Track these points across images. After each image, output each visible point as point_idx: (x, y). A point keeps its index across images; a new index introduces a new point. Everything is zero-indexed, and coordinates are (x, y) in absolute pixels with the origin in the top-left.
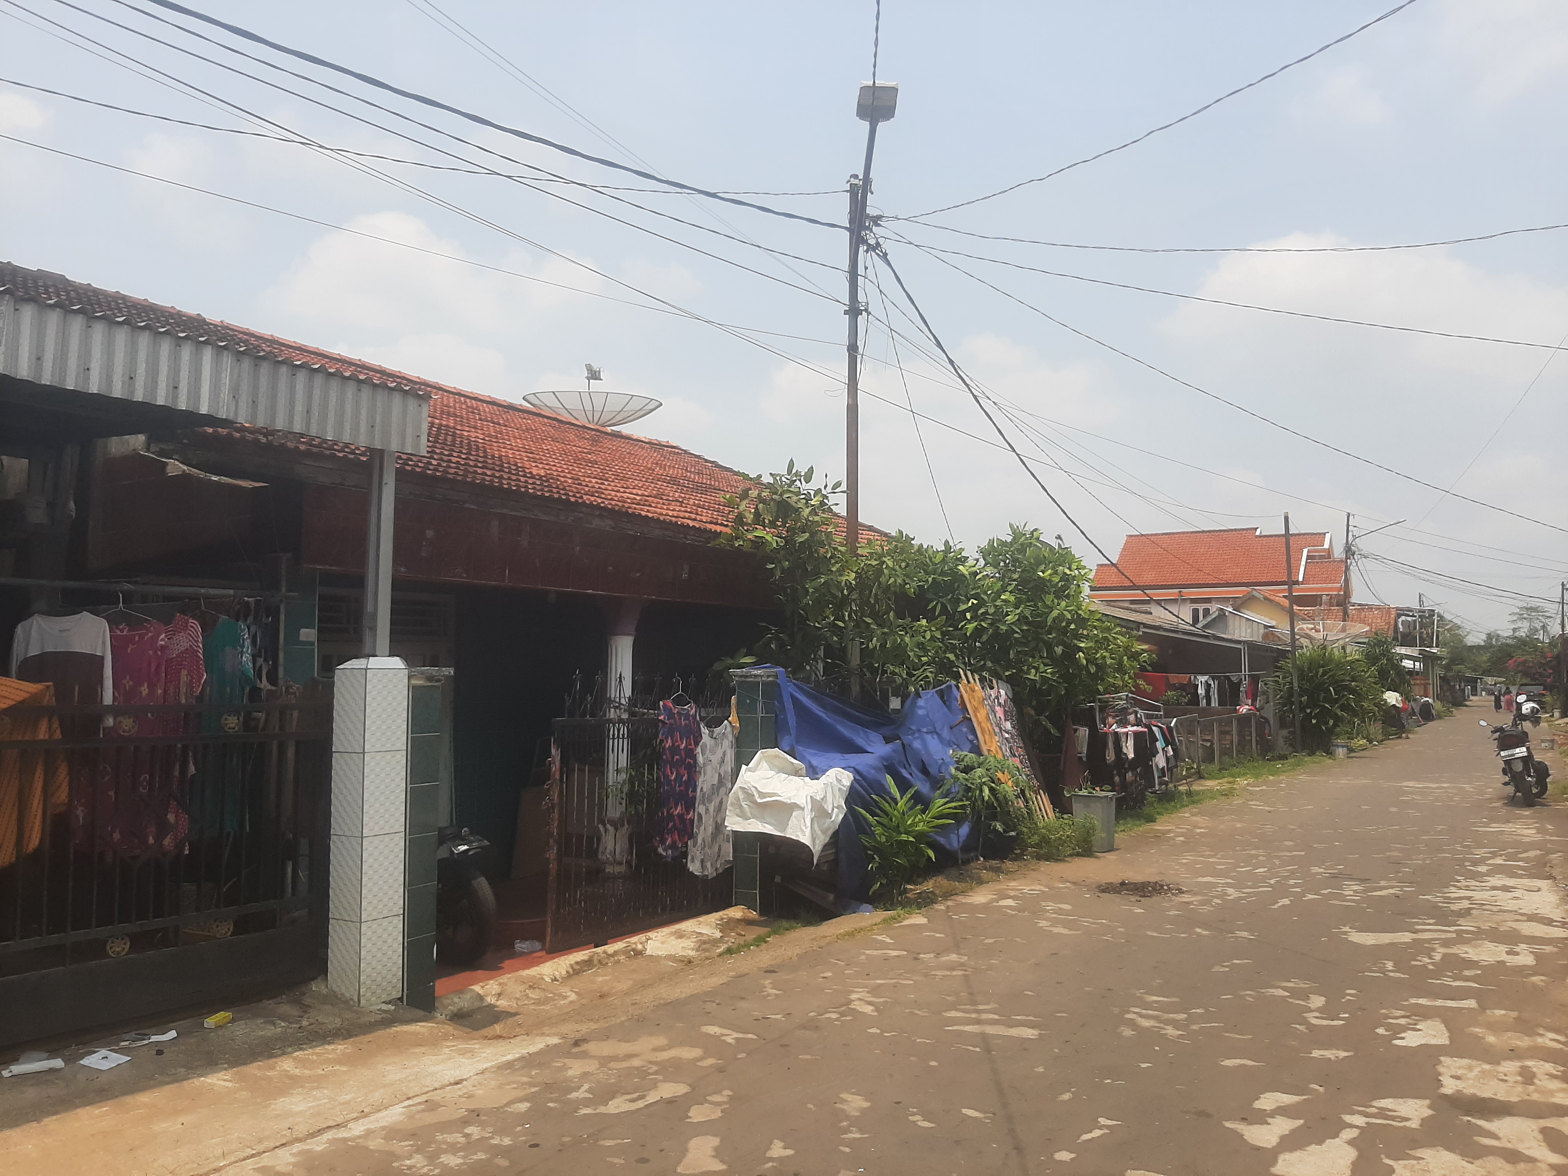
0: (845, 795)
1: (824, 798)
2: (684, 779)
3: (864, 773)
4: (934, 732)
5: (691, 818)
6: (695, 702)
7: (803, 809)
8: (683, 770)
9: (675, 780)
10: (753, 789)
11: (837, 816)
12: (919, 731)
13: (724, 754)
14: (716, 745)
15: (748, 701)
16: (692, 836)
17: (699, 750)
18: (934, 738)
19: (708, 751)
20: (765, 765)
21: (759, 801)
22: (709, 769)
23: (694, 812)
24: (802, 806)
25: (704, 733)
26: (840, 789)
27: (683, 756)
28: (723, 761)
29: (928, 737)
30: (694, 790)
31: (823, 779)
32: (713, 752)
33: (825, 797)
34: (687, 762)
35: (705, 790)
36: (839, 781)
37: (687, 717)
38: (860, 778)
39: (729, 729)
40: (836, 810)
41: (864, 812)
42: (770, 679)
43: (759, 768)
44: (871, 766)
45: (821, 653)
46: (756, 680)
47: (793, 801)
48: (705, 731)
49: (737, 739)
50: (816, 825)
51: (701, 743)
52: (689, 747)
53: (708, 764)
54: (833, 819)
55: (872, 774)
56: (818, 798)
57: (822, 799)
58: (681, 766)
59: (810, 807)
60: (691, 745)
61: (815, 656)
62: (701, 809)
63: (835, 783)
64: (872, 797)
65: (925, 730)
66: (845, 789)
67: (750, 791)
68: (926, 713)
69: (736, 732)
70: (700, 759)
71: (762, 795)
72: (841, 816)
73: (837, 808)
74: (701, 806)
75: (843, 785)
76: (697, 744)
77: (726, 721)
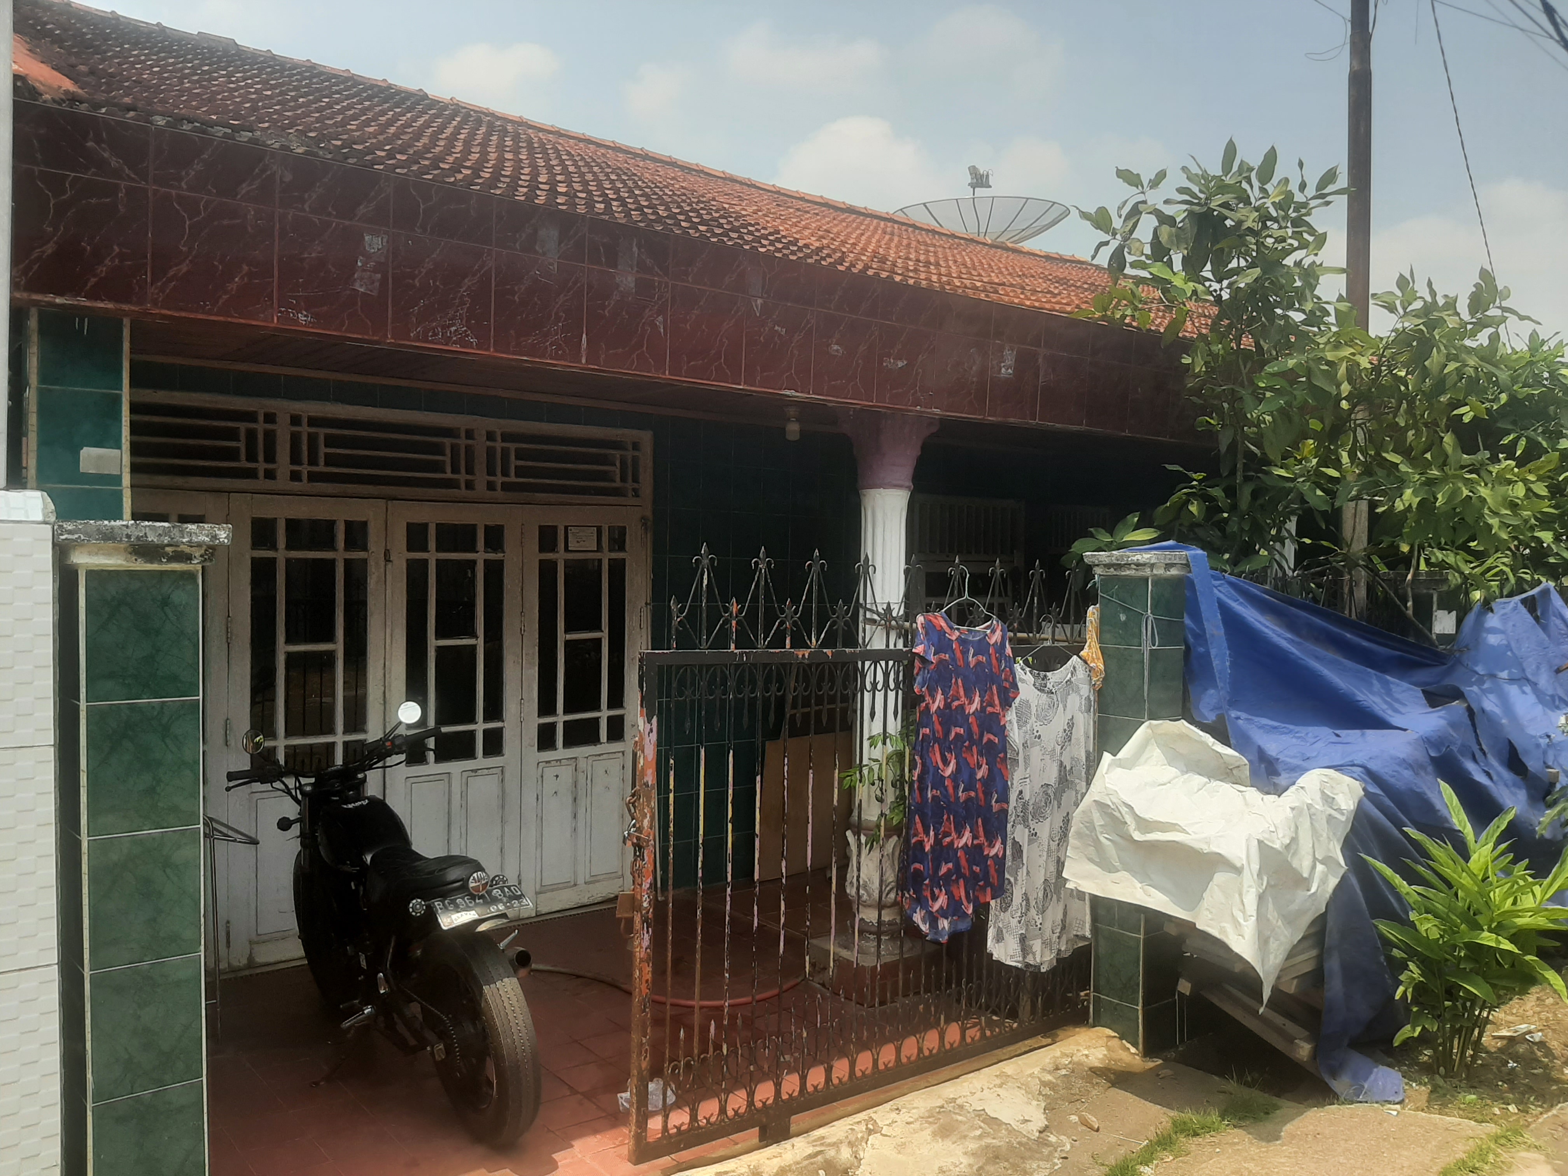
0: (1343, 831)
1: (1293, 844)
2: (979, 775)
3: (1387, 777)
4: (1522, 680)
5: (996, 855)
6: (1002, 617)
7: (1238, 871)
8: (974, 757)
9: (954, 777)
10: (1124, 810)
11: (1324, 881)
12: (1493, 676)
13: (1071, 724)
14: (1052, 706)
15: (1123, 618)
16: (1000, 890)
17: (1011, 716)
18: (1524, 692)
19: (1033, 718)
20: (1156, 753)
21: (1137, 836)
22: (1035, 753)
23: (1004, 843)
24: (1238, 865)
25: (1023, 681)
26: (1330, 818)
27: (975, 729)
28: (1068, 737)
29: (1513, 691)
30: (1004, 798)
31: (1291, 797)
32: (1044, 719)
33: (1294, 840)
34: (985, 740)
35: (1027, 797)
36: (1328, 800)
37: (982, 646)
38: (1378, 791)
39: (1081, 673)
40: (1320, 867)
41: (1388, 871)
42: (1174, 572)
43: (1142, 759)
44: (1404, 763)
45: (1292, 526)
46: (1140, 574)
47: (1215, 849)
48: (1024, 677)
49: (1100, 693)
50: (1271, 906)
51: (1017, 700)
52: (989, 709)
53: (1033, 745)
54: (1313, 890)
55: (1405, 778)
56: (1277, 845)
57: (1287, 847)
58: (969, 748)
59: (1255, 867)
60: (992, 705)
61: (1279, 531)
62: (1018, 833)
63: (1319, 806)
64: (1406, 835)
65: (1504, 675)
66: (1343, 819)
67: (1117, 814)
68: (1505, 642)
69: (1097, 680)
70: (1015, 735)
71: (1145, 825)
72: (1333, 882)
73: (1322, 862)
74: (1019, 827)
75: (1339, 810)
76: (1007, 703)
77: (1075, 657)
